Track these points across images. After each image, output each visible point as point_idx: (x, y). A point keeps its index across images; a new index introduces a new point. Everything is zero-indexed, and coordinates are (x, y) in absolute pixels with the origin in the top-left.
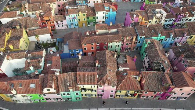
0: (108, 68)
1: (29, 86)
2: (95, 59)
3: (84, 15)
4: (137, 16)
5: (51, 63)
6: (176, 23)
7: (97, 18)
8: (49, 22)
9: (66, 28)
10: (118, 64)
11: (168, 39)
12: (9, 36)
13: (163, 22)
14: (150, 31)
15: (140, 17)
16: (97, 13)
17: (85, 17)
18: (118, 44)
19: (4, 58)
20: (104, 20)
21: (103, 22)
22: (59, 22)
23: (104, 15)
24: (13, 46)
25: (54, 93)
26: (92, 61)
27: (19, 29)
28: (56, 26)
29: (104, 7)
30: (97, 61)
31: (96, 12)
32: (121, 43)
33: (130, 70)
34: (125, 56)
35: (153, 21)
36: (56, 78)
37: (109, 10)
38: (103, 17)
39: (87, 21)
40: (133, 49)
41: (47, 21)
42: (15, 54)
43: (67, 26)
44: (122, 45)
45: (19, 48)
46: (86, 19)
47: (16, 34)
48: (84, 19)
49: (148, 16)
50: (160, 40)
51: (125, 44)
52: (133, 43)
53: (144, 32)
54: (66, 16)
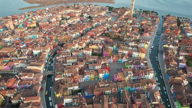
0: (105, 103)
2: (100, 99)
4: (119, 76)
5: (82, 100)
6: (139, 78)
7: (100, 76)
8: (76, 79)
10: (109, 101)
11: (132, 88)
13: (132, 78)
14: (124, 85)
15: (120, 77)
16: (100, 74)
17: (94, 76)
18: (109, 91)
19: (64, 98)
21: (103, 78)
22: (81, 79)
26: (99, 100)
28: (79, 80)
29: (103, 71)
30: (101, 100)
32: (110, 91)
33: (114, 103)
34: (112, 97)
35: (127, 78)
37: (105, 73)
38: (103, 76)
39: (94, 78)
40: (117, 93)
41: (75, 78)
43: (85, 80)
44: (111, 91)
45: (68, 94)
49: (124, 76)
50: (129, 89)
51: (113, 91)
52: (116, 91)
53: (121, 86)
54: (85, 76)
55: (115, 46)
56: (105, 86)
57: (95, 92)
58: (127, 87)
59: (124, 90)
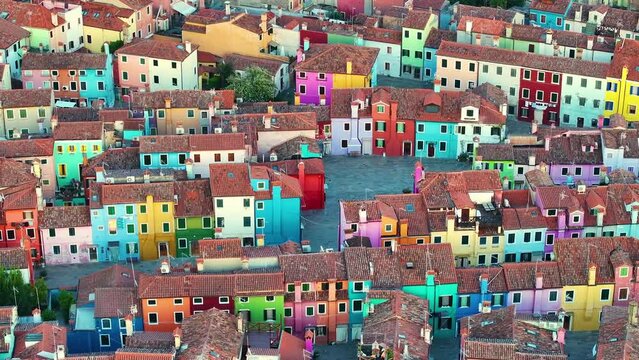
3: (165, 208)
4: (375, 216)
7: (221, 222)
9: (86, 259)
11: (473, 298)
14: (402, 266)
15: (388, 220)
16: (220, 204)
17: (169, 217)
20: (250, 232)
21: (248, 241)
23: (250, 212)
28: (48, 249)
29: (248, 181)
31: (216, 199)
37: (270, 193)
38: (247, 222)
39: (177, 235)
43: (93, 254)
46: (173, 226)
48: (166, 227)
49: (428, 218)
50: (441, 299)
51: (301, 309)
52: (332, 305)
53: (372, 269)
54: (92, 211)
55: (413, 32)
56: (240, 270)
57: (150, 302)
58: (424, 278)
59: (392, 298)
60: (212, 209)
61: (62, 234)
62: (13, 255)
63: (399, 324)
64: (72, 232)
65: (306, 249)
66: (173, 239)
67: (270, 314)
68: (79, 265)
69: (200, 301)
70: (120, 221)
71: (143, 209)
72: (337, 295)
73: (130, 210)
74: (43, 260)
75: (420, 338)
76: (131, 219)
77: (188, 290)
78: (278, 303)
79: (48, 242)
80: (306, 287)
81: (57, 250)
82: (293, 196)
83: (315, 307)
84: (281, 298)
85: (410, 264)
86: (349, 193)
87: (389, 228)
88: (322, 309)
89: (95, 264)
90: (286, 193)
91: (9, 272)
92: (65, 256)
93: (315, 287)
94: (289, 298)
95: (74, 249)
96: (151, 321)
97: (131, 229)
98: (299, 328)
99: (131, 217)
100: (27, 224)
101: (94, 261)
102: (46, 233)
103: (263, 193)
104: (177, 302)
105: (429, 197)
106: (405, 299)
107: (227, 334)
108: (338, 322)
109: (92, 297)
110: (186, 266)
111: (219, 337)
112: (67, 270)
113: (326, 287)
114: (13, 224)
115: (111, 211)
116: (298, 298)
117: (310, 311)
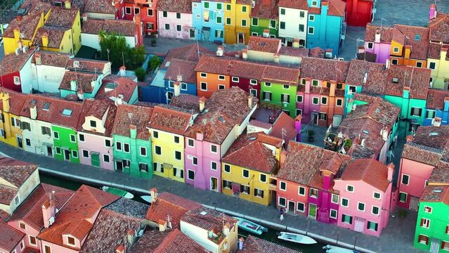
0: (218, 115)
1: (61, 112)
3: (244, 9)
7: (283, 25)
9: (187, 36)
12: (44, 20)
14: (388, 80)
15: (397, 44)
16: (283, 12)
17: (246, 16)
20: (303, 36)
21: (301, 42)
23: (304, 21)
24: (49, 40)
25: (101, 134)
27: (68, 9)
28: (162, 25)
31: (280, 8)
36: (113, 111)
37: (320, 9)
38: (301, 28)
39: (251, 29)
42: (50, 56)
43: (192, 34)
45: (58, 48)
46: (249, 23)
47: (61, 19)
48: (244, 23)
49: (429, 48)
50: (413, 109)
51: (308, 98)
52: (332, 100)
53: (365, 79)
54: (193, 4)
56: (272, 63)
57: (203, 75)
58: (402, 92)
59: (371, 102)
60: (278, 15)
61: (172, 16)
62: (127, 26)
63: (368, 122)
64: (178, 16)
65: (328, 55)
66: (248, 32)
67: (286, 98)
68: (181, 40)
69: (237, 80)
70: (211, 13)
71: (229, 7)
72: (336, 92)
73: (219, 7)
74: (157, 33)
75: (379, 135)
76: (220, 13)
77: (229, 71)
78: (292, 91)
79: (162, 21)
80: (315, 83)
81: (167, 26)
82: (336, 14)
83: (320, 98)
84: (295, 88)
85: (396, 80)
86: (395, 19)
87: (396, 50)
88: (324, 101)
89: (193, 41)
90: (331, 12)
91: (118, 37)
92: (173, 32)
93: (321, 84)
94: (301, 88)
95: (179, 28)
96: (202, 88)
97: (219, 20)
98: (306, 111)
99: (220, 11)
100: (148, 6)
101: (193, 38)
102: (161, 14)
103: (316, 9)
104: (221, 77)
105: (434, 31)
106: (381, 105)
107: (239, 107)
108: (335, 112)
109: (168, 64)
110: (237, 53)
111: (232, 108)
112: (171, 41)
113: (329, 85)
114: (139, 5)
115: (207, 5)
116: (307, 89)
117: (316, 100)
